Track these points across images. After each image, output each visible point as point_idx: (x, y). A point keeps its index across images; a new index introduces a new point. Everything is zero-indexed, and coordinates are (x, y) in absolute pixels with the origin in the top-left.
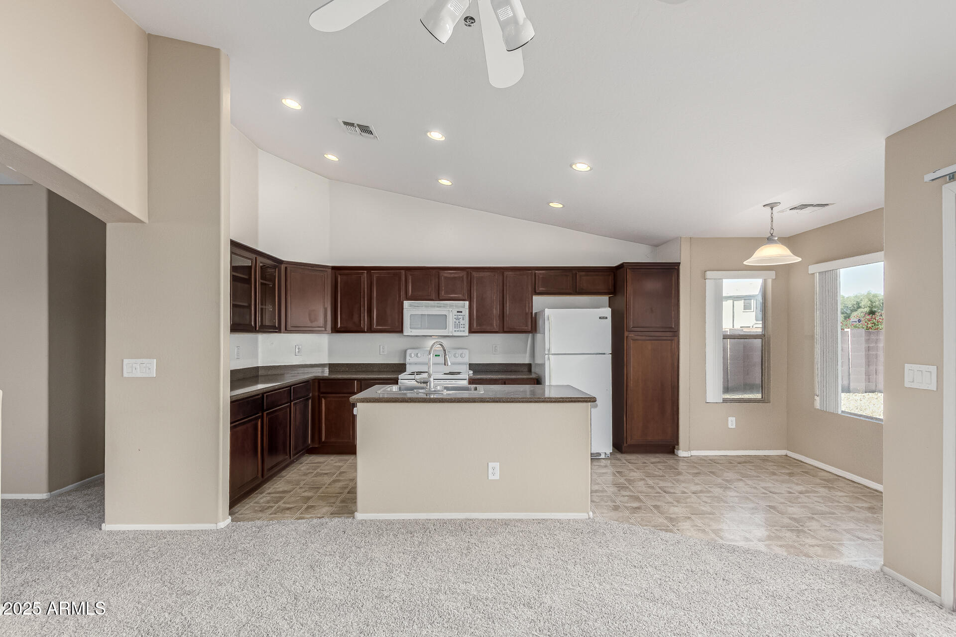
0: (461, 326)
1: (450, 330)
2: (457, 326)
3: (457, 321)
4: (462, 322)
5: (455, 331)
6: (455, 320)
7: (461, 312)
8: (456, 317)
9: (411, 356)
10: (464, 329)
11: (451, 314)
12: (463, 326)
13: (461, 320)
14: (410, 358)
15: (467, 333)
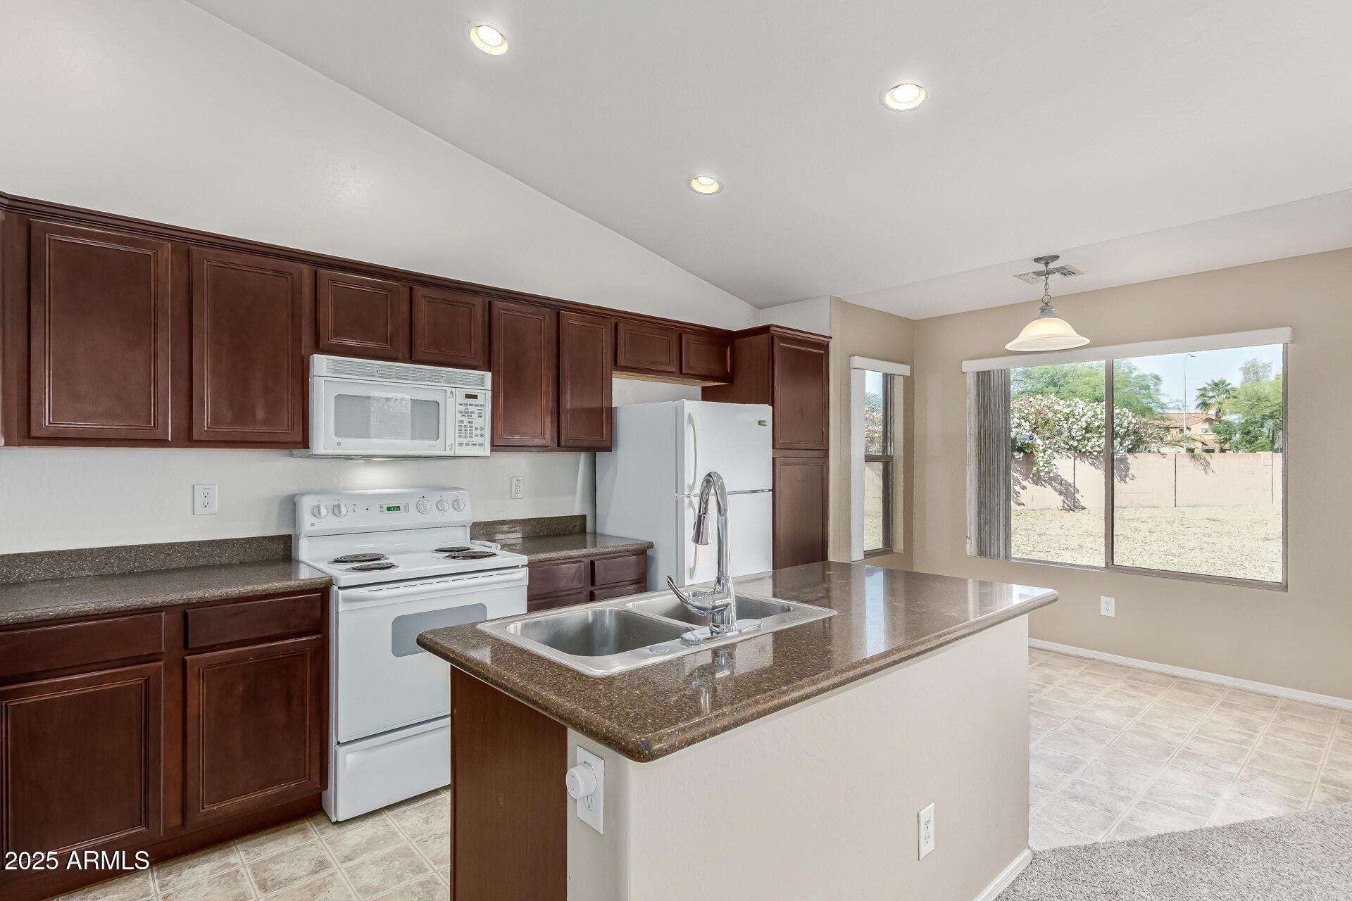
0: (475, 432)
1: (449, 442)
2: (465, 430)
3: (466, 419)
4: (478, 422)
5: (461, 444)
6: (459, 417)
7: (475, 397)
8: (462, 408)
9: (316, 512)
10: (478, 440)
11: (450, 401)
12: (479, 432)
13: (475, 416)
14: (314, 520)
15: (486, 451)
